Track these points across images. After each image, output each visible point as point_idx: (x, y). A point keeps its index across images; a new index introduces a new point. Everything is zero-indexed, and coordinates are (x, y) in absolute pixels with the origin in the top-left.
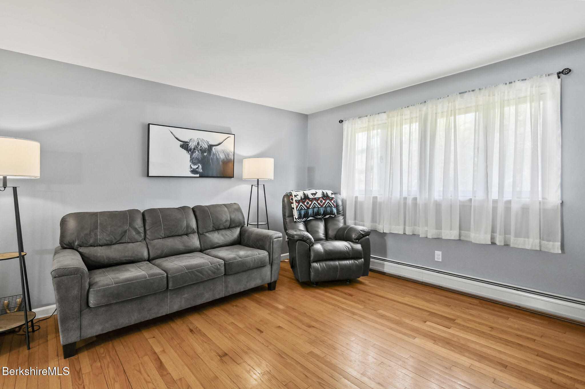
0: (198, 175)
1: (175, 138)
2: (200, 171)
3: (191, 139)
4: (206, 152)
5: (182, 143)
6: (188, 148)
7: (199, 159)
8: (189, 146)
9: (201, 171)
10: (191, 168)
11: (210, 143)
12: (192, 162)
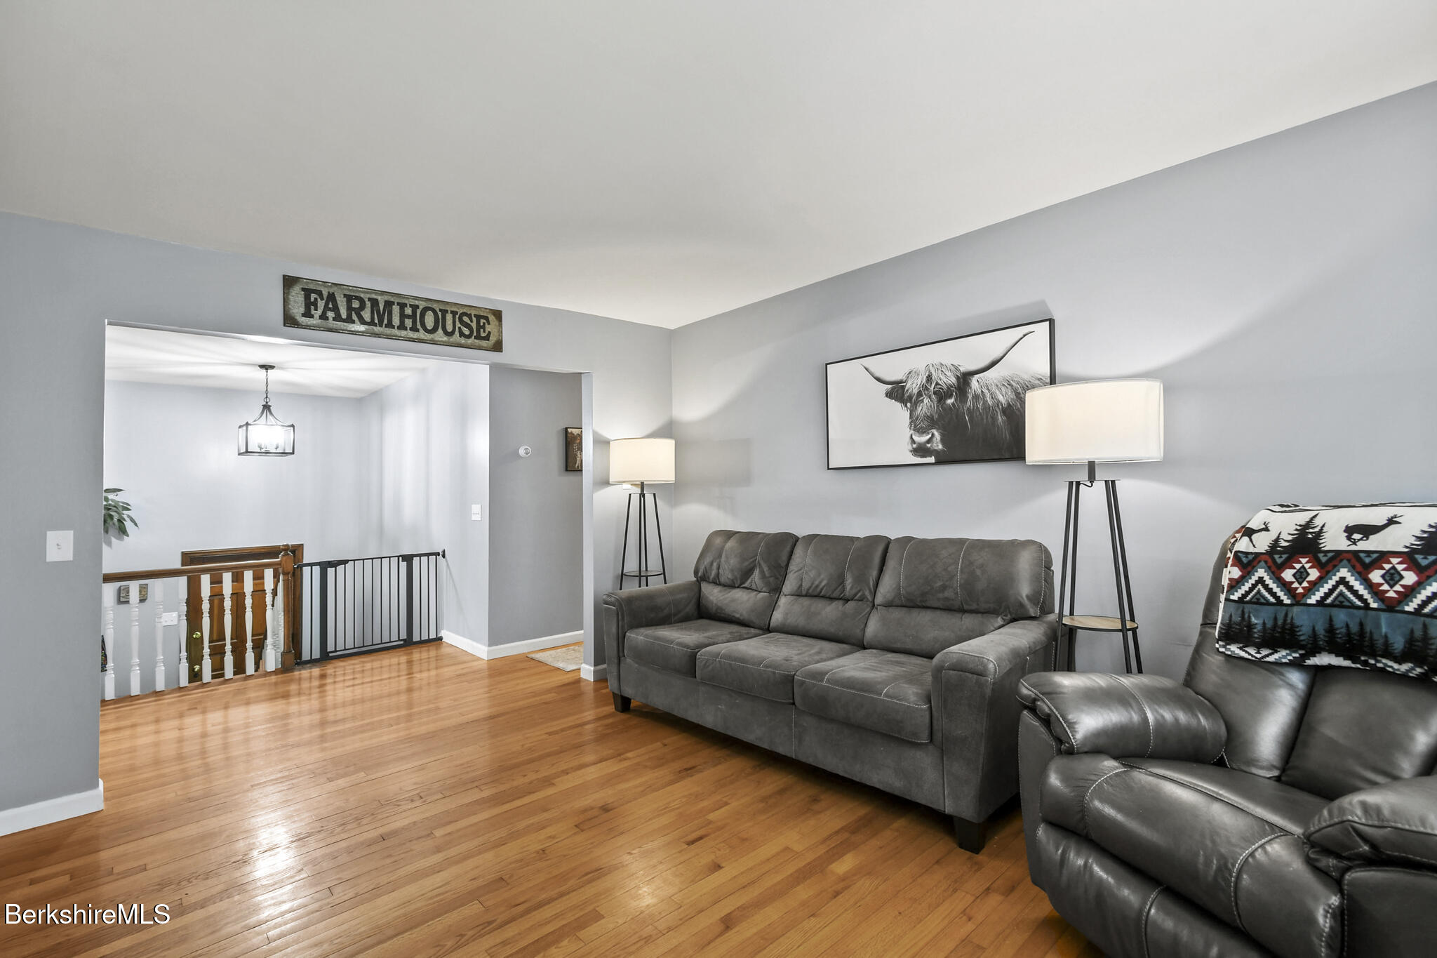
0: (932, 460)
1: (875, 378)
2: (936, 448)
3: (910, 373)
4: (950, 397)
5: (891, 386)
6: (903, 394)
7: (933, 417)
8: (907, 391)
9: (940, 447)
10: (913, 442)
11: (962, 369)
12: (915, 427)
